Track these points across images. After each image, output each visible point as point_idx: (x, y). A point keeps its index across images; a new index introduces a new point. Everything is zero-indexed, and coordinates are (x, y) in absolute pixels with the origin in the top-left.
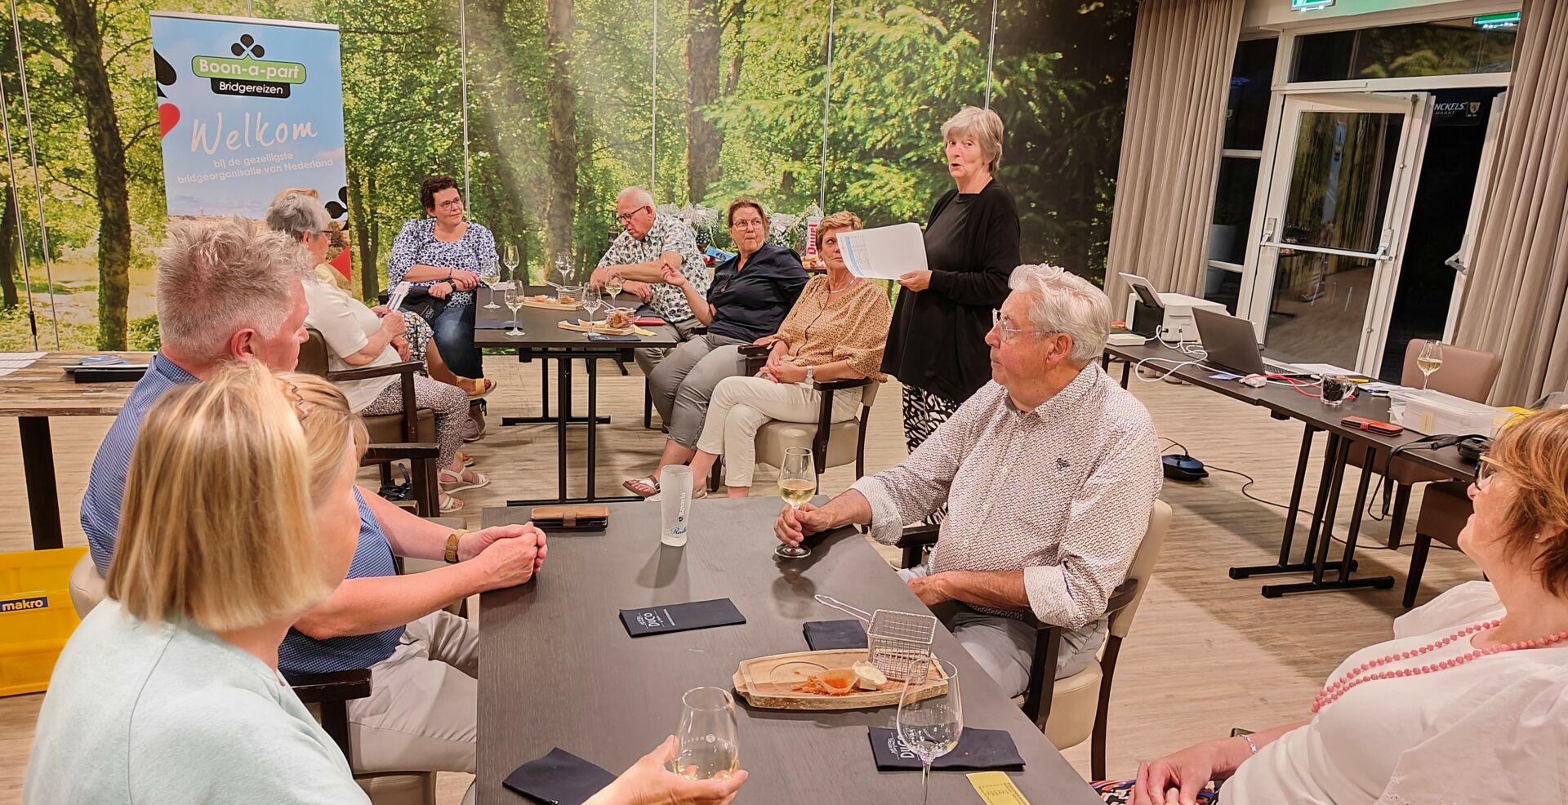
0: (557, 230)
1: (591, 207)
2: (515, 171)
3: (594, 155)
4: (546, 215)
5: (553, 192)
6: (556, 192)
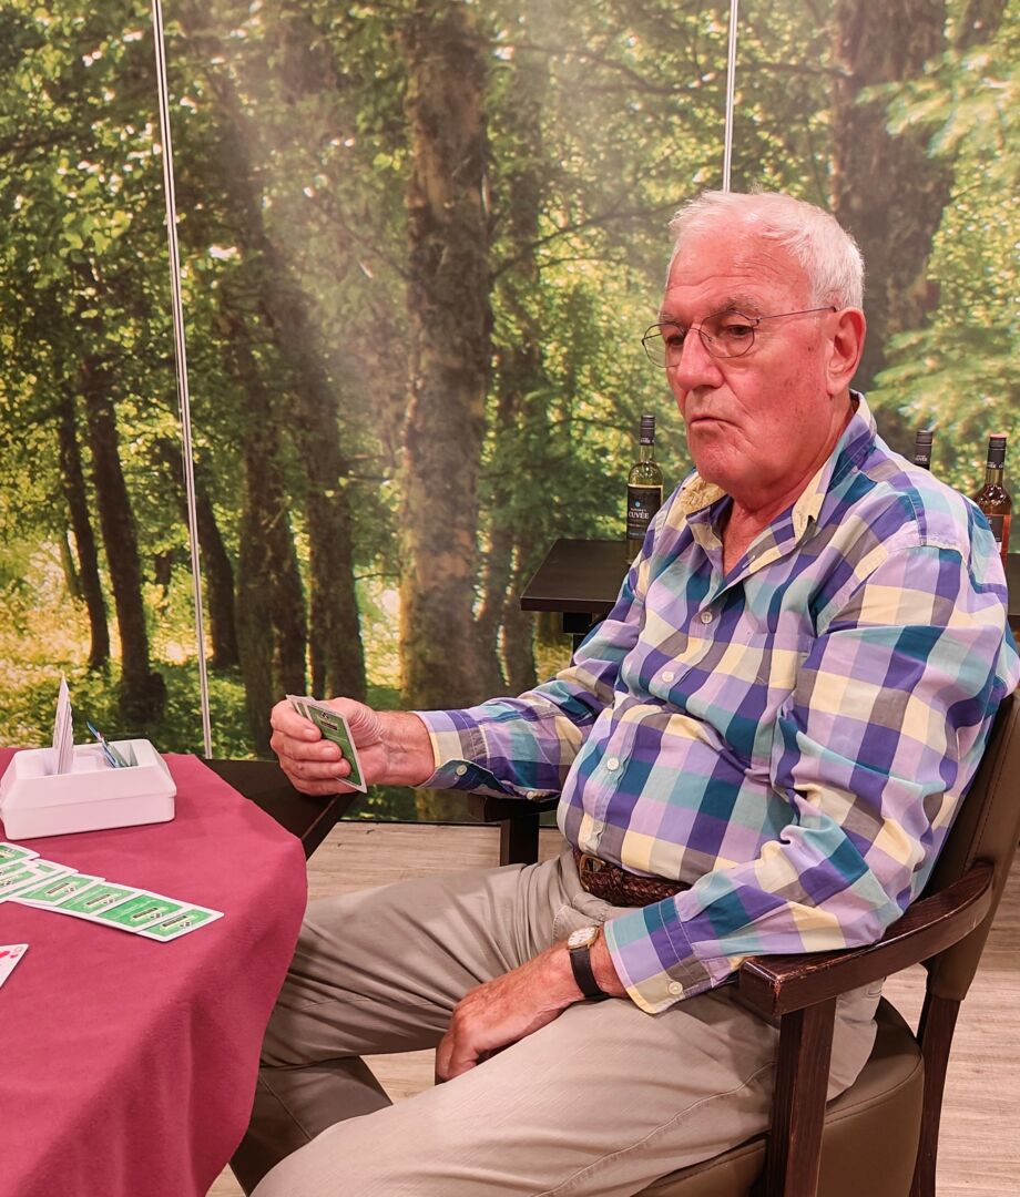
0: (437, 477)
1: (536, 410)
2: (314, 303)
3: (543, 251)
4: (402, 433)
5: (423, 364)
6: (431, 364)
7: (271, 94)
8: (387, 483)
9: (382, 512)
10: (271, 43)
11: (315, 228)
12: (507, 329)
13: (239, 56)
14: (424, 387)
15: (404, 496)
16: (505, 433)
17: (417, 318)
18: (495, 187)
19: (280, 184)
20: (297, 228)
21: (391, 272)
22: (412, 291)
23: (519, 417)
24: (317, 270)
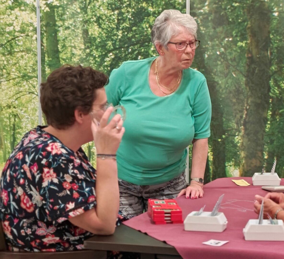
4: (242, 122)
5: (249, 101)
6: (252, 102)
7: (209, 27)
8: (237, 137)
9: (235, 146)
10: (210, 13)
11: (219, 63)
12: (274, 91)
13: (201, 17)
14: (249, 108)
15: (242, 141)
16: (273, 122)
17: (248, 88)
18: (272, 51)
19: (210, 51)
20: (214, 63)
21: (241, 75)
22: (246, 80)
23: (277, 117)
24: (219, 75)
